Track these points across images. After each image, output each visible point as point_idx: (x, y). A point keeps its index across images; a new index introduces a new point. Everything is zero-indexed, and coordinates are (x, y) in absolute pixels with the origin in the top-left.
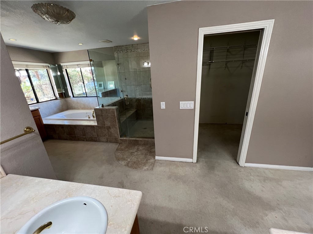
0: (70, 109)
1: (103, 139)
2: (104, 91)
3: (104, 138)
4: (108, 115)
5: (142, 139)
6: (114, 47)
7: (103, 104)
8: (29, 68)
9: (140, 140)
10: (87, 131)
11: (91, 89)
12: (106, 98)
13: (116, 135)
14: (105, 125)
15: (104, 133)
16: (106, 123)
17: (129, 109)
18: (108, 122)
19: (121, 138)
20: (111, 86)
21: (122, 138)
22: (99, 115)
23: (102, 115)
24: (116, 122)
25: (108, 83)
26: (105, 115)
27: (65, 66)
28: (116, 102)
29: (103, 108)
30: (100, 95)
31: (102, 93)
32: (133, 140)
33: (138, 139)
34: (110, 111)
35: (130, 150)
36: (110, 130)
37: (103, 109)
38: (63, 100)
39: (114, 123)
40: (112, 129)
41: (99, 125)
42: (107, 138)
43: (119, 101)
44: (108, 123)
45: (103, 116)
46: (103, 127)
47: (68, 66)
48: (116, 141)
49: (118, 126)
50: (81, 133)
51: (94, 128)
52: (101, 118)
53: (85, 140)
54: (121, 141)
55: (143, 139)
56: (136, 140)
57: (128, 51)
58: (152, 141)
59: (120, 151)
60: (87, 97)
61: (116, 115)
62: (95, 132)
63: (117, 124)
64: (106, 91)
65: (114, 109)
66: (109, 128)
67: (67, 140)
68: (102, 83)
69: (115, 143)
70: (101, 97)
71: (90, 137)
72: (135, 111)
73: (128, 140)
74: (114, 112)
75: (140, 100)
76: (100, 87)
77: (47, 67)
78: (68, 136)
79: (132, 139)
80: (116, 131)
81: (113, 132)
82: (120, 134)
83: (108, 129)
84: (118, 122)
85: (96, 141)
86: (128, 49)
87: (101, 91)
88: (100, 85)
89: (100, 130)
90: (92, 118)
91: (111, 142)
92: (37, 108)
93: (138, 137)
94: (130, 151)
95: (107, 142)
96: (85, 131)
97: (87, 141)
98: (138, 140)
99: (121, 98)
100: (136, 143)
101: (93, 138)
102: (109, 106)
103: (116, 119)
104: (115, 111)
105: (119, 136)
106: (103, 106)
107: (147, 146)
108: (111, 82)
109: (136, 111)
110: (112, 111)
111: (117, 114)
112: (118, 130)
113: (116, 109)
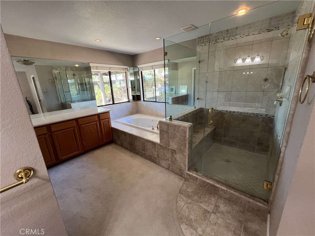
0: (139, 113)
1: (164, 163)
2: (174, 96)
3: (166, 164)
4: (175, 134)
5: (225, 189)
6: (198, 38)
7: (171, 116)
8: (111, 70)
9: (222, 189)
10: (147, 147)
11: (162, 93)
12: (177, 106)
13: (182, 165)
14: (169, 146)
15: (166, 156)
16: (171, 143)
17: (204, 123)
18: (174, 143)
19: (188, 172)
20: (183, 91)
21: (191, 173)
22: (164, 131)
23: (167, 132)
24: (186, 146)
25: (181, 87)
26: (172, 133)
27: (141, 68)
28: (188, 114)
29: (171, 122)
30: (170, 101)
31: (172, 98)
32: (208, 183)
33: (218, 185)
34: (180, 128)
35: (201, 202)
36: (175, 156)
37: (171, 124)
38: (135, 103)
39: (182, 147)
40: (178, 156)
41: (162, 144)
42: (169, 164)
43: (193, 112)
44: (173, 145)
45: (169, 134)
46: (166, 147)
47: (143, 68)
48: (180, 174)
49: (187, 153)
50: (141, 147)
51: (156, 145)
52: (165, 136)
53: (144, 157)
54: (188, 177)
55: (228, 190)
56: (214, 186)
57: (218, 41)
58: (249, 202)
59: (186, 197)
60: (156, 102)
61: (187, 137)
62: (156, 151)
63: (187, 151)
64: (177, 96)
65: (186, 128)
66: (174, 152)
67: (127, 149)
68: (174, 87)
69: (179, 176)
70: (171, 104)
71: (149, 155)
72: (213, 128)
73: (200, 179)
74: (186, 131)
75: (224, 114)
76: (171, 91)
77: (126, 69)
78: (129, 145)
79: (208, 181)
80: (183, 160)
81: (178, 159)
82: (188, 164)
83: (172, 154)
84: (189, 147)
85: (155, 162)
86: (218, 39)
87: (171, 96)
88: (172, 90)
89: (162, 150)
90: (156, 130)
91: (173, 171)
92: (109, 110)
93: (218, 182)
94: (201, 205)
95: (168, 169)
96: (145, 146)
97: (145, 158)
98: (219, 188)
99: (195, 108)
100: (212, 191)
101: (152, 158)
102: (178, 119)
103: (187, 142)
104: (188, 130)
105: (187, 169)
106: (171, 119)
107: (235, 207)
108: (183, 86)
109: (215, 129)
110: (183, 130)
111: (189, 135)
112: (187, 159)
113: (189, 128)
